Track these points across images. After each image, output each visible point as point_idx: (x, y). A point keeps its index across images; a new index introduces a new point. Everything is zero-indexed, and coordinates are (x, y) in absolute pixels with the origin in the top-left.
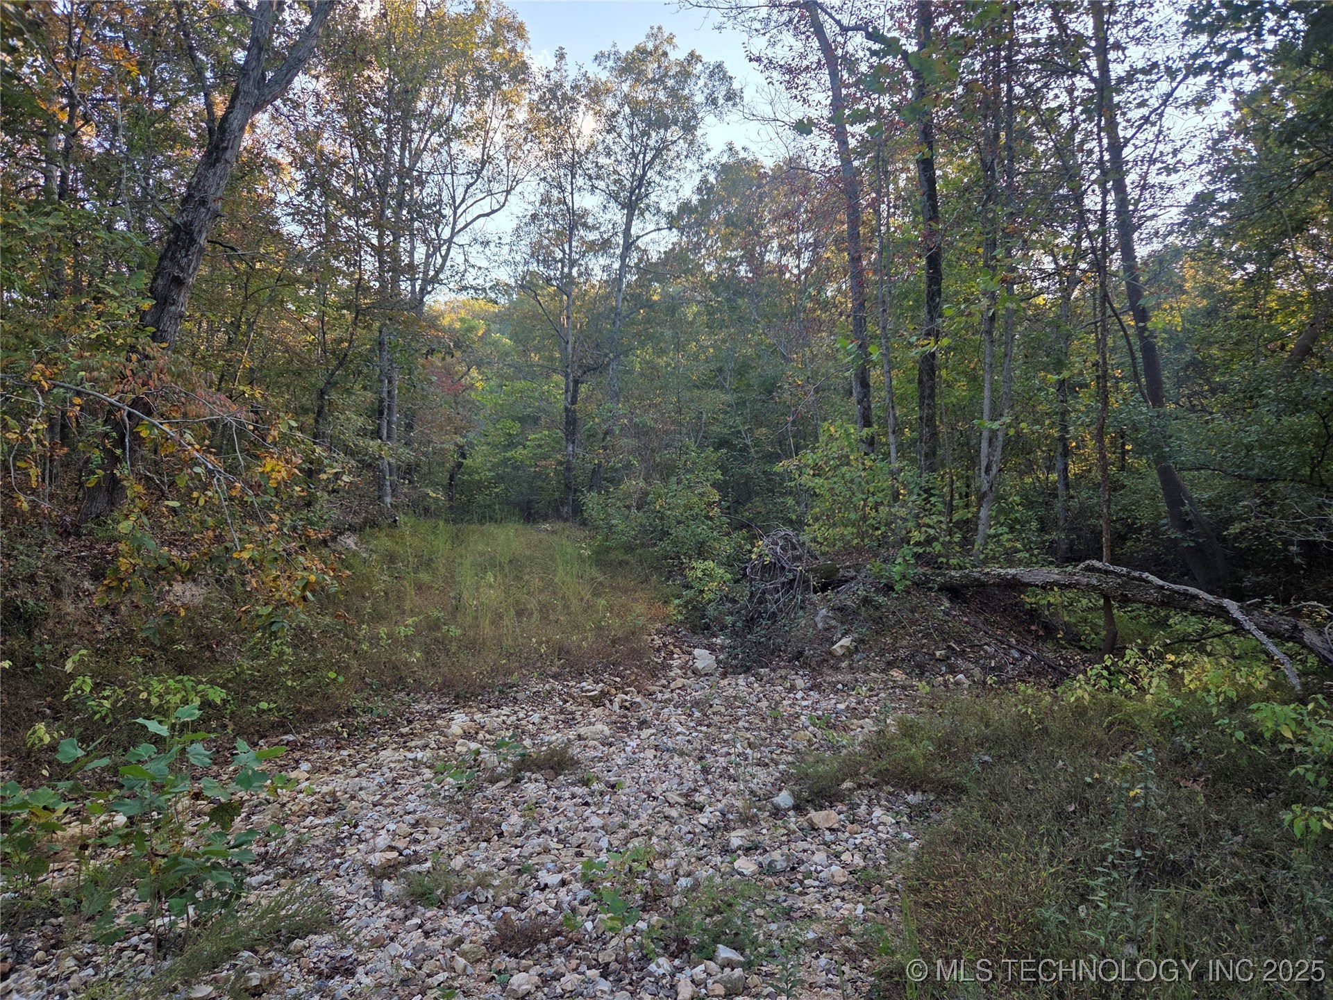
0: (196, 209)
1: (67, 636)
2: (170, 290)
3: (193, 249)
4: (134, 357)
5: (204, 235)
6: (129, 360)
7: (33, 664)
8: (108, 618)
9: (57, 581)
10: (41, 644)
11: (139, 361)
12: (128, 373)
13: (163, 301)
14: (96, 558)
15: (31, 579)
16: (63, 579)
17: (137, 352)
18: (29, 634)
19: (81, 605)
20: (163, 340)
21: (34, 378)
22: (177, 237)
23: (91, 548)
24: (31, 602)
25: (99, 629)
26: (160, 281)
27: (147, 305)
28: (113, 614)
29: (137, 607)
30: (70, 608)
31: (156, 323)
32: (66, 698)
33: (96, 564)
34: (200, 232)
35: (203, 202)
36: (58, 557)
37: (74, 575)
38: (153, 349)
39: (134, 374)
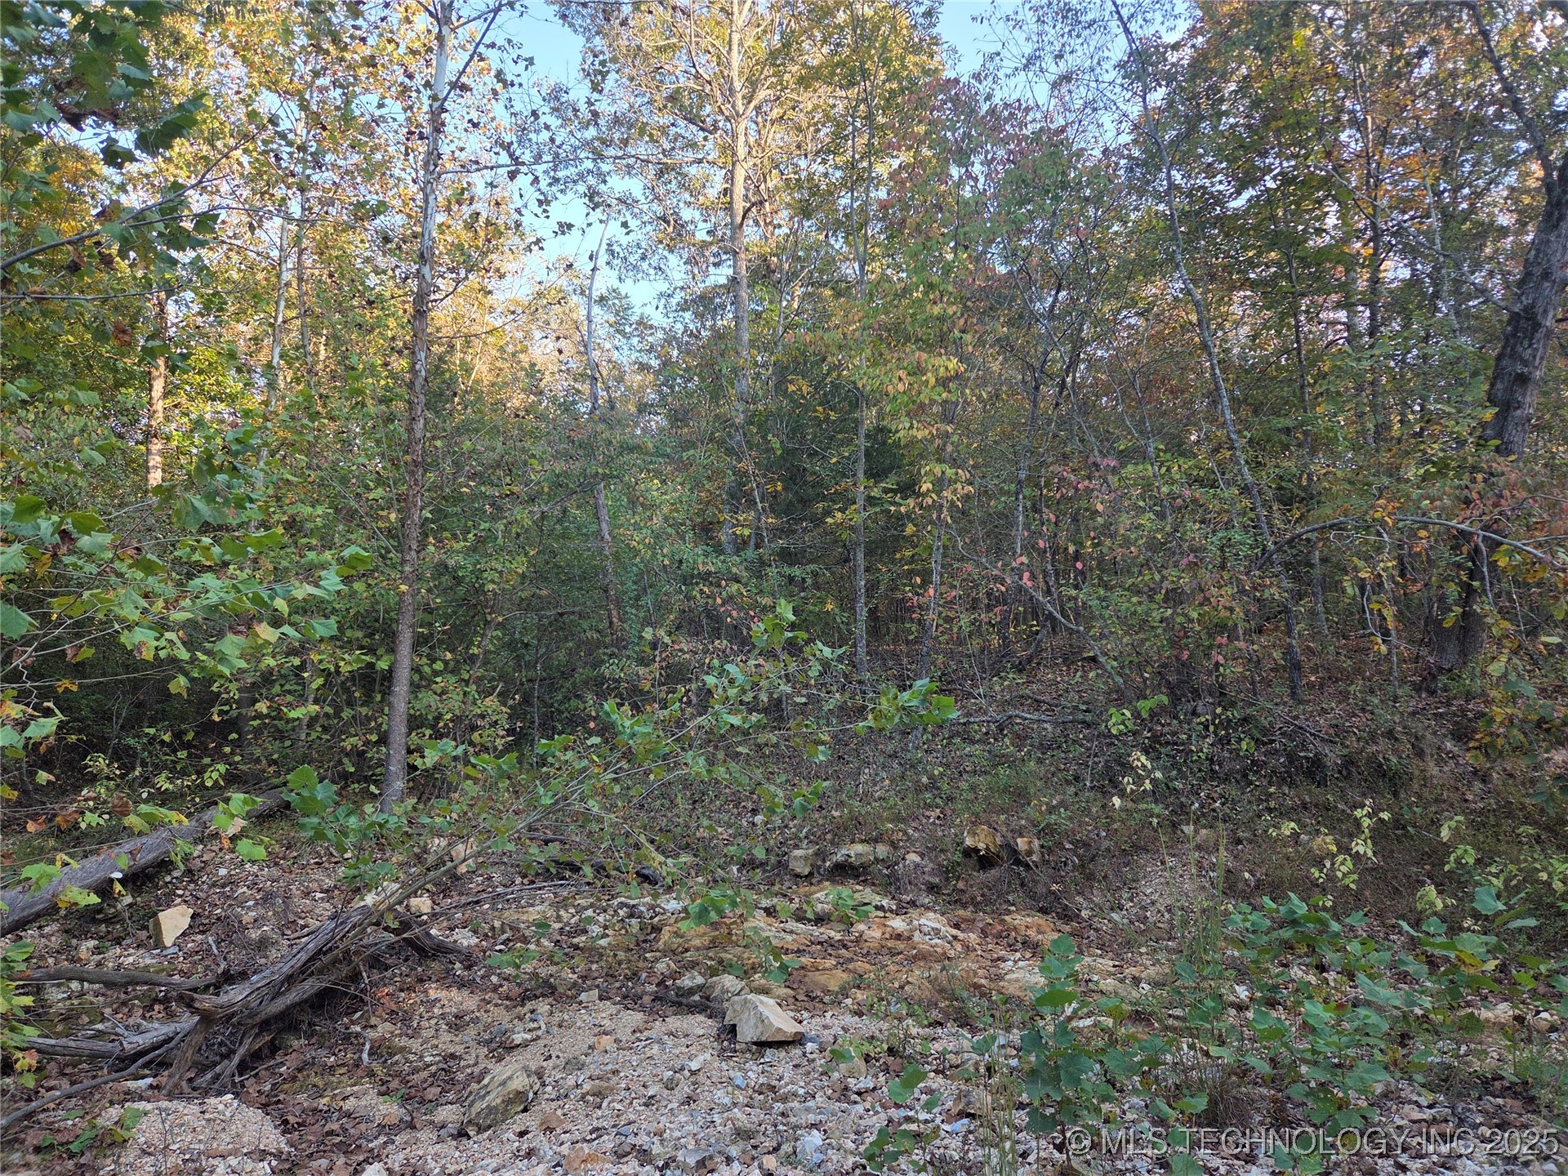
0: (1538, 287)
1: (1436, 801)
2: (1512, 392)
3: (1538, 335)
4: (1480, 477)
5: (1551, 315)
6: (1474, 481)
7: (1404, 828)
8: (1478, 785)
9: (1417, 738)
10: (1410, 806)
11: (1485, 481)
12: (1475, 496)
13: (1506, 407)
14: (1455, 715)
15: (1390, 734)
16: (1423, 737)
17: (1481, 470)
18: (1395, 794)
19: (1446, 769)
20: (1509, 452)
21: (1377, 515)
22: (1516, 329)
23: (1448, 704)
24: (1394, 760)
25: (1470, 797)
26: (1499, 386)
27: (1489, 414)
28: (1484, 781)
29: (1511, 775)
30: (1435, 771)
31: (1499, 435)
32: (1447, 868)
33: (1456, 723)
34: (1545, 312)
35: (1546, 275)
36: (1414, 714)
37: (1435, 733)
38: (1501, 464)
39: (1481, 497)
